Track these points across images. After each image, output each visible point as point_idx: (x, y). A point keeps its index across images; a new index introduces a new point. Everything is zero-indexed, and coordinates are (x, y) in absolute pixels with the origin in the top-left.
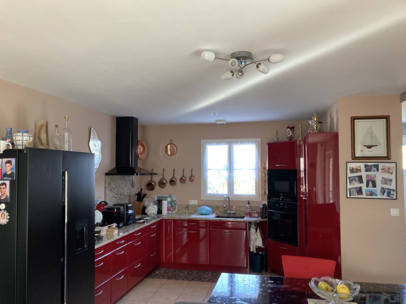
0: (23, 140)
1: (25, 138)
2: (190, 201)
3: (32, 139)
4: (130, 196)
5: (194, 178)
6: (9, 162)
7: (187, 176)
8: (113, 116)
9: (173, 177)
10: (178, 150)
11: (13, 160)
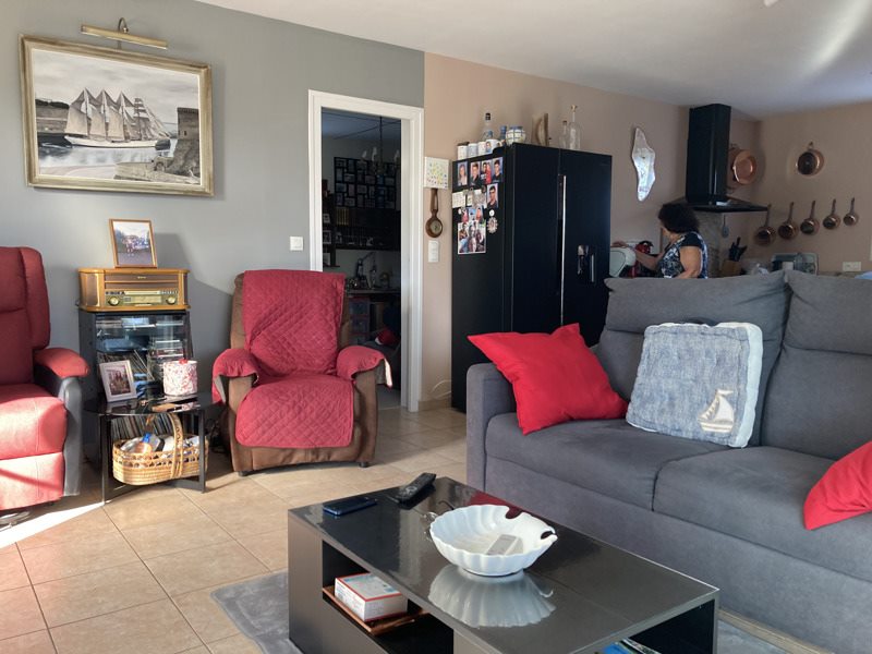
0: (514, 137)
1: (517, 135)
2: (845, 264)
3: (524, 135)
4: (717, 251)
5: (857, 217)
6: (498, 162)
7: (842, 213)
8: (681, 108)
9: (811, 218)
10: (826, 161)
11: (501, 159)
